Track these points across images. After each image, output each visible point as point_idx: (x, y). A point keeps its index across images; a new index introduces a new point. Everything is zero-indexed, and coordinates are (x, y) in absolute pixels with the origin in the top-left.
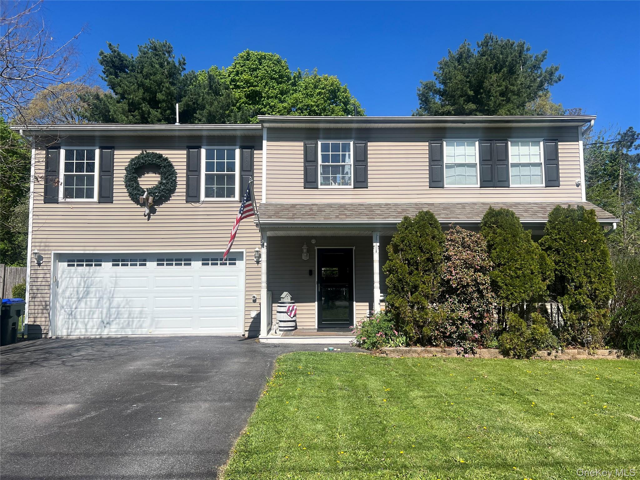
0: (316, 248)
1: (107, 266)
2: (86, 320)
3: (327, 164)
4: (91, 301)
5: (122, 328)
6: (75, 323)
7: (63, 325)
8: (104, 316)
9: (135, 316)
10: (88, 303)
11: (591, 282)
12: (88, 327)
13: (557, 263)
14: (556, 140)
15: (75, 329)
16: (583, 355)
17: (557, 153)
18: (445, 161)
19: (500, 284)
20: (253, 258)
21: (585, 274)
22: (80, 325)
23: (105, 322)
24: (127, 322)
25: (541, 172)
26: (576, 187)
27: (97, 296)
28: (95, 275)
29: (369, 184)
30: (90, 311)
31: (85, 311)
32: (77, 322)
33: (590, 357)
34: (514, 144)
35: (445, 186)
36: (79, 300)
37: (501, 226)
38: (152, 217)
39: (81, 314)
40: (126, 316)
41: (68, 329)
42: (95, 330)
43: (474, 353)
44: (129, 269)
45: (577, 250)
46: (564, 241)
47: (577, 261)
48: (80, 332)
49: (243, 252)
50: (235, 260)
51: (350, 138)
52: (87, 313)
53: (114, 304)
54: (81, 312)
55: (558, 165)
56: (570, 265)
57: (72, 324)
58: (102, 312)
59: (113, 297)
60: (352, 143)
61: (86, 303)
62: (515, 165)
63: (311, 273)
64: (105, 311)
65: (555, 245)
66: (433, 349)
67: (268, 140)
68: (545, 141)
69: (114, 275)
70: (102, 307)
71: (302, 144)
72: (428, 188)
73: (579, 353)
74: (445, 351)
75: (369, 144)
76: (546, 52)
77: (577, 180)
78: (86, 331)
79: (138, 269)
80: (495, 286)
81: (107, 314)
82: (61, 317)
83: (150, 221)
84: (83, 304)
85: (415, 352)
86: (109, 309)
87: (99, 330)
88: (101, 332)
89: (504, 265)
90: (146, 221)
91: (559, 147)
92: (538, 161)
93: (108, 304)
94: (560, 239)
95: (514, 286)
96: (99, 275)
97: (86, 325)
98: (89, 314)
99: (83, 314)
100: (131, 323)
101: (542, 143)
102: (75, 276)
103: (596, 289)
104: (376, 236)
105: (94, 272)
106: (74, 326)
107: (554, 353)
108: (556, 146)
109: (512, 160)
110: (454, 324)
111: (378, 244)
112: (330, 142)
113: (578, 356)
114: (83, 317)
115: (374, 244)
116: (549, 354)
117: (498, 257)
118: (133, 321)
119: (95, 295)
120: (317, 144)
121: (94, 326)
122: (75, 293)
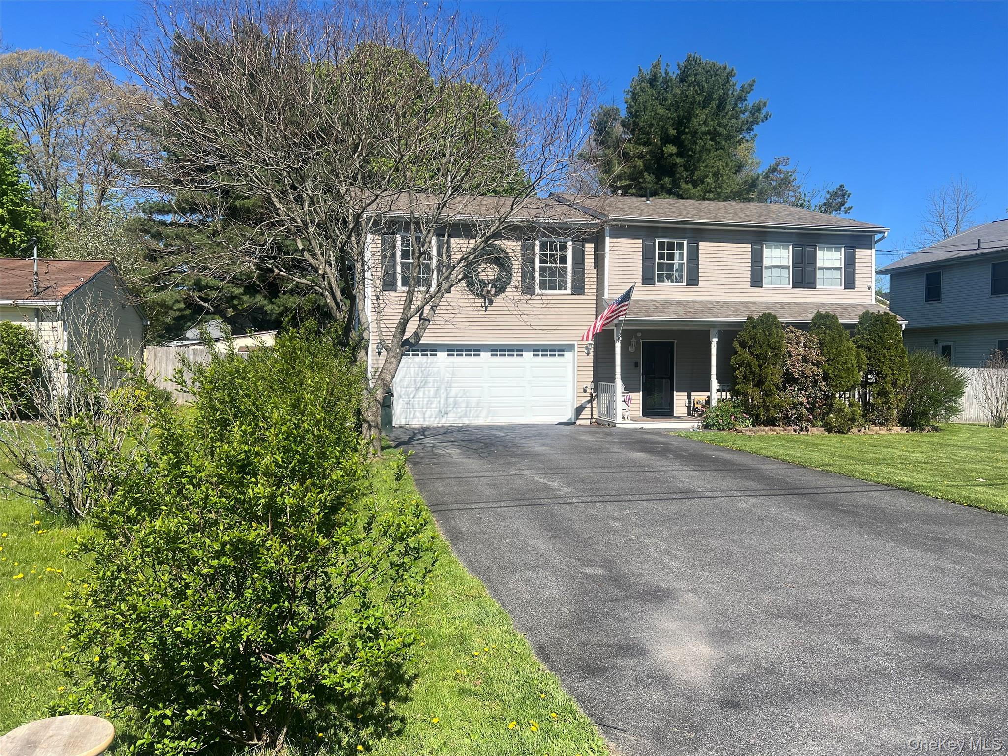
0: (641, 341)
1: (442, 356)
2: (424, 410)
3: (662, 261)
4: (429, 391)
5: (460, 418)
6: (413, 413)
7: (400, 415)
8: (442, 405)
9: (473, 405)
10: (427, 392)
11: (893, 374)
12: (426, 416)
13: (868, 358)
14: (854, 247)
15: (413, 418)
16: (883, 431)
17: (855, 259)
18: (765, 263)
19: (831, 375)
20: (584, 350)
21: (890, 367)
22: (418, 414)
23: (443, 412)
24: (464, 412)
25: (839, 276)
26: (867, 290)
27: (435, 386)
28: (432, 366)
29: (700, 282)
30: (428, 401)
31: (423, 401)
32: (415, 411)
33: (889, 432)
34: (821, 249)
35: (764, 286)
36: (417, 389)
37: (830, 327)
38: (488, 308)
39: (419, 404)
40: (464, 405)
41: (406, 418)
42: (432, 419)
43: (807, 431)
44: (464, 359)
45: (885, 348)
46: (874, 341)
47: (885, 357)
48: (419, 421)
49: (574, 344)
50: (563, 351)
51: (684, 238)
52: (425, 402)
53: (453, 393)
54: (419, 401)
55: (855, 270)
56: (879, 361)
57: (410, 412)
58: (439, 402)
59: (450, 387)
60: (685, 243)
61: (424, 393)
62: (821, 269)
63: (637, 364)
64: (442, 401)
65: (865, 343)
66: (776, 428)
67: (610, 237)
68: (846, 247)
69: (451, 365)
70: (440, 397)
71: (641, 241)
72: (749, 287)
73: (880, 430)
74: (785, 430)
75: (701, 243)
76: (754, 81)
77: (869, 284)
78: (424, 420)
79: (473, 359)
80: (826, 377)
81: (444, 404)
82: (399, 406)
83: (487, 312)
84: (421, 394)
85: (764, 430)
86: (447, 398)
87: (437, 419)
88: (439, 421)
89: (833, 359)
90: (483, 312)
91: (857, 253)
92: (838, 265)
93: (445, 394)
94: (871, 339)
95: (841, 376)
96: (437, 365)
97: (424, 414)
98: (427, 404)
99: (421, 403)
100: (468, 414)
101: (843, 249)
102: (412, 366)
103: (897, 379)
104: (713, 332)
105: (431, 363)
106: (412, 416)
107: (863, 429)
108: (855, 252)
109: (819, 264)
110: (794, 408)
111: (717, 340)
112: (666, 240)
113: (880, 432)
114: (421, 406)
115: (713, 339)
116: (859, 431)
117: (829, 353)
118: (470, 411)
119: (433, 385)
120: (654, 243)
121: (432, 415)
122: (413, 382)
